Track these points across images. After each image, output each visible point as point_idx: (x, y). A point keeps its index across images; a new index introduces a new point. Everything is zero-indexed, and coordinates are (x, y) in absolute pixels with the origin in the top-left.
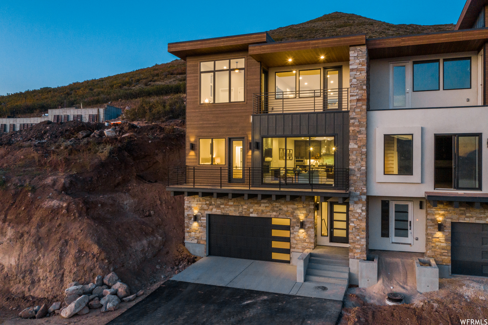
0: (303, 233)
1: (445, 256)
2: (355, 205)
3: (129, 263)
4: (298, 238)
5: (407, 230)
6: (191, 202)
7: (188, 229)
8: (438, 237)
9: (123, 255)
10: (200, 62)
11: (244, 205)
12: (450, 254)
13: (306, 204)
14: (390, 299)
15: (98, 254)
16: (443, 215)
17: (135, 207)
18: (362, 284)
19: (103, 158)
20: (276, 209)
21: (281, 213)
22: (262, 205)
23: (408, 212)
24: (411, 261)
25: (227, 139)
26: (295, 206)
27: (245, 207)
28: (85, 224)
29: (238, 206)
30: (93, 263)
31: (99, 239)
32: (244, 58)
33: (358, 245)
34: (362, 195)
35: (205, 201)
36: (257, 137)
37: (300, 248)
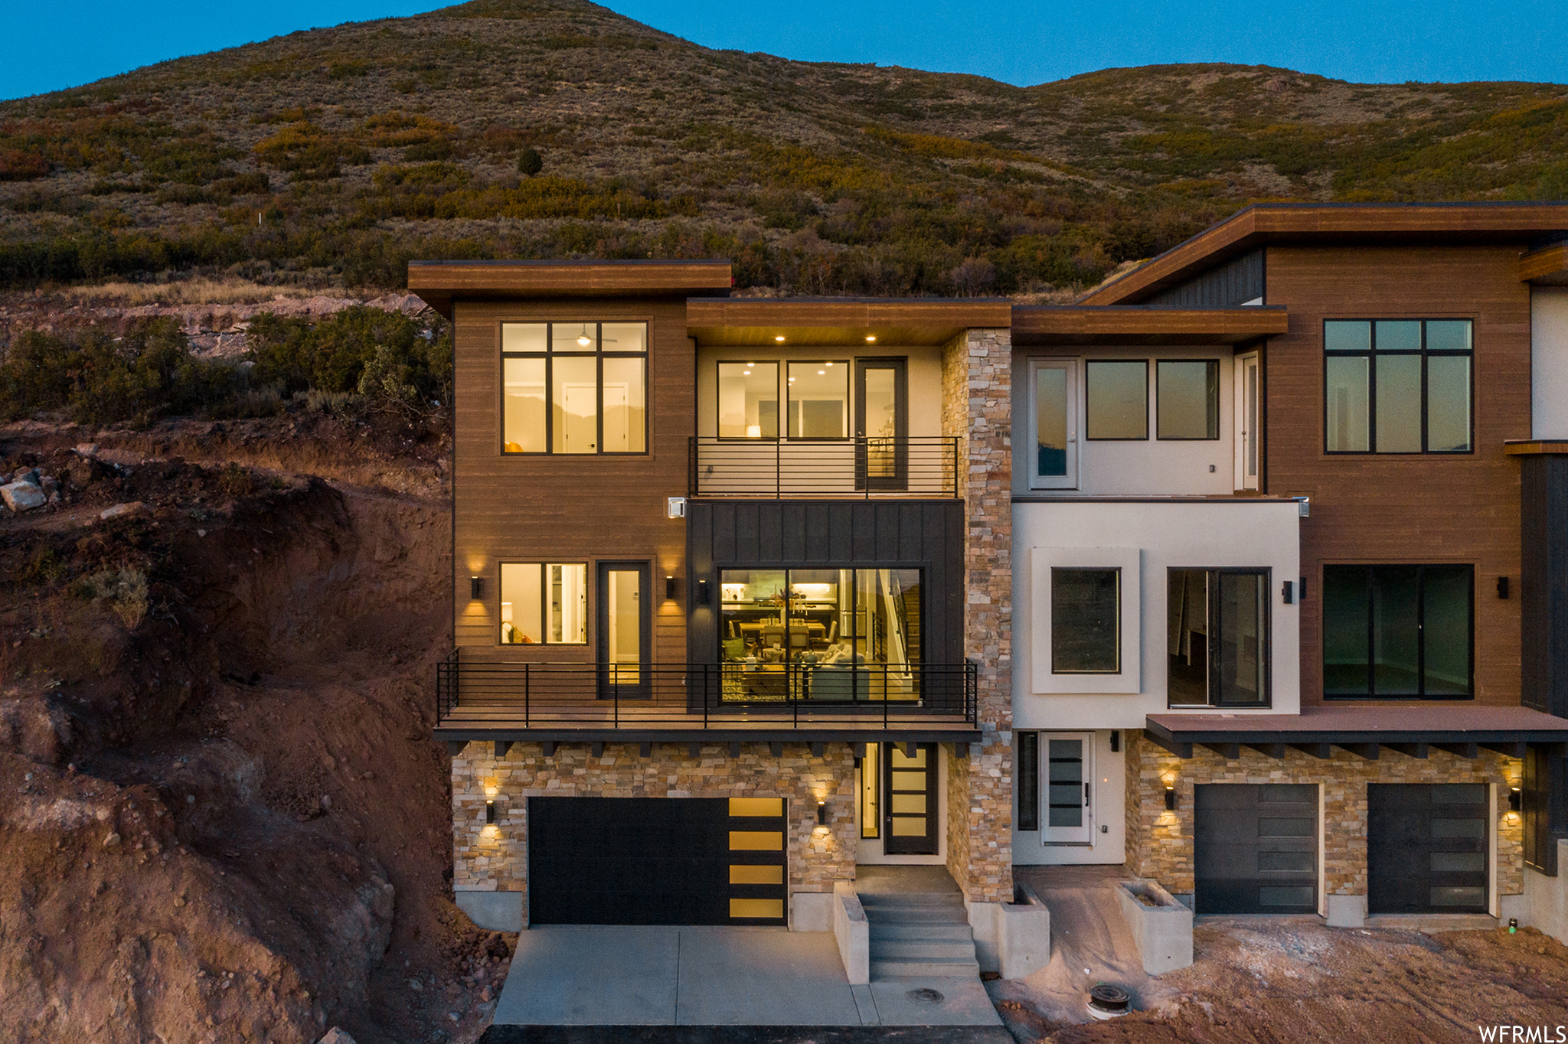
0: (825, 838)
1: (1180, 870)
2: (985, 757)
3: (346, 988)
4: (810, 852)
5: (1080, 806)
6: (475, 764)
7: (465, 849)
8: (1164, 823)
9: (328, 964)
10: (502, 322)
11: (648, 765)
12: (1192, 866)
13: (833, 756)
14: (1097, 1002)
15: (275, 973)
16: (1176, 768)
17: (262, 787)
18: (1012, 970)
19: (132, 623)
20: (746, 772)
21: (762, 785)
22: (706, 762)
23: (1081, 761)
24: (1106, 891)
25: (592, 565)
26: (803, 762)
27: (651, 771)
28: (185, 875)
29: (630, 767)
30: (266, 1006)
31: (253, 924)
32: (647, 321)
33: (993, 864)
34: (1001, 729)
35: (521, 757)
36: (703, 567)
37: (817, 879)
